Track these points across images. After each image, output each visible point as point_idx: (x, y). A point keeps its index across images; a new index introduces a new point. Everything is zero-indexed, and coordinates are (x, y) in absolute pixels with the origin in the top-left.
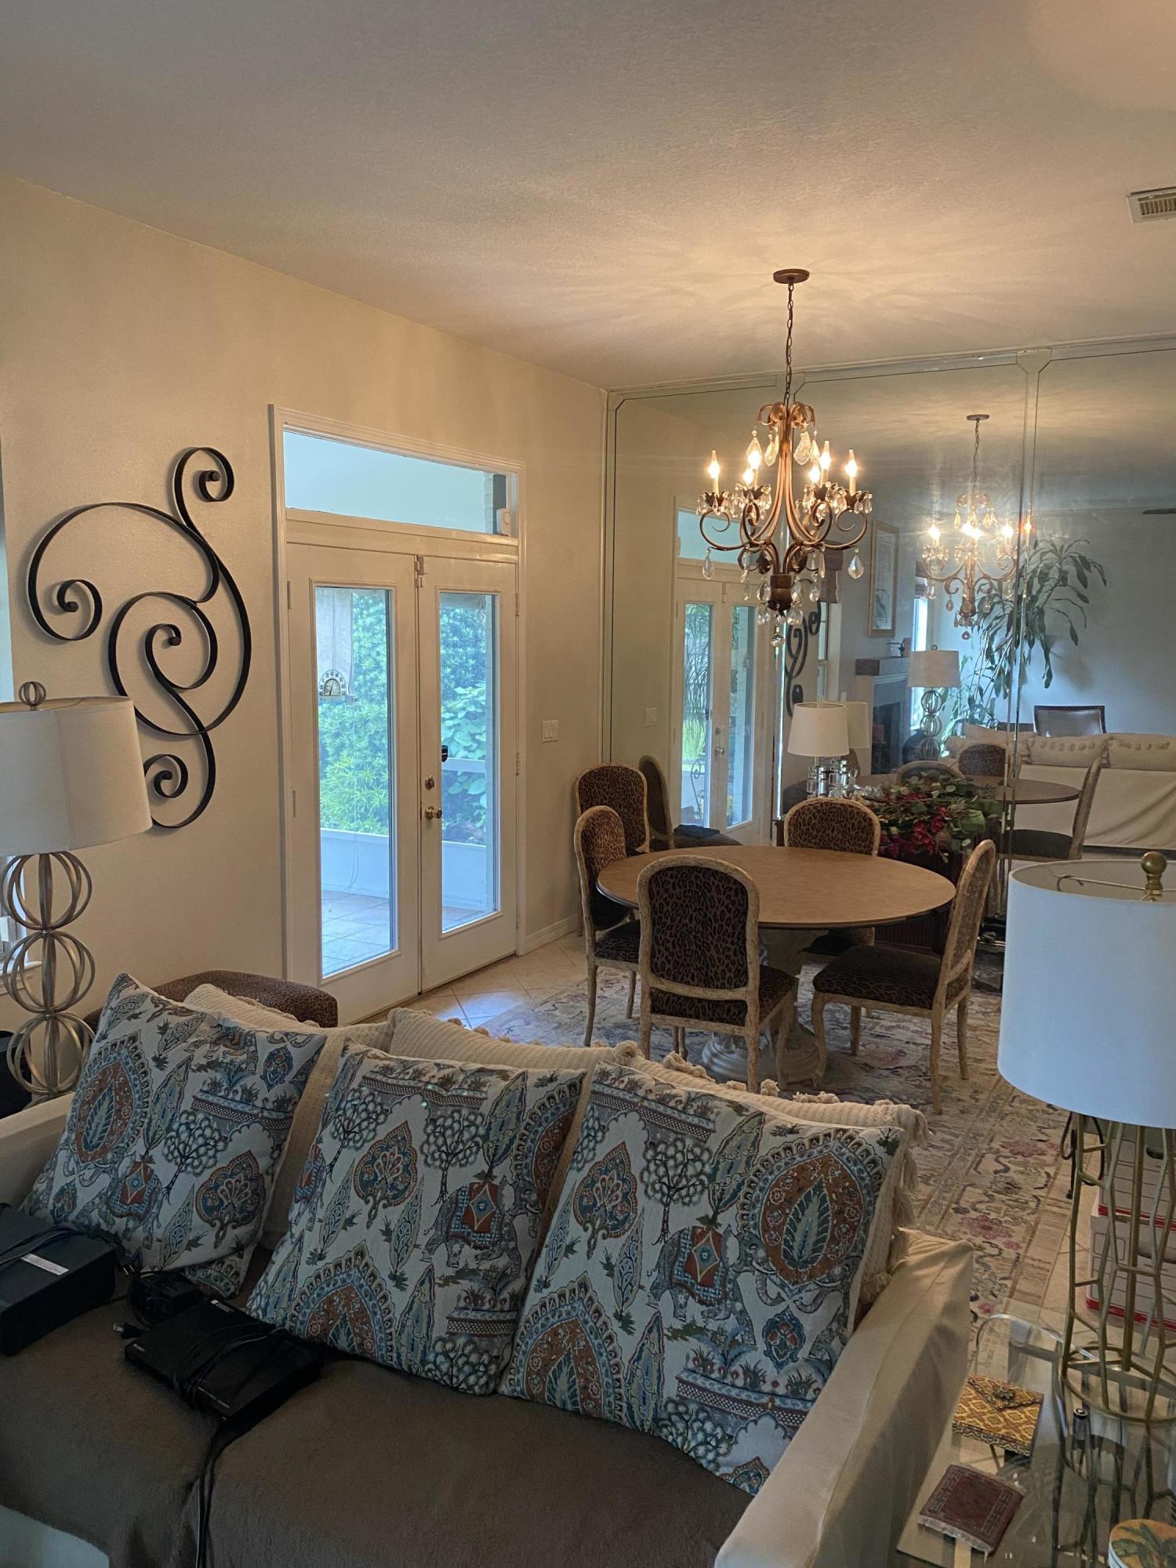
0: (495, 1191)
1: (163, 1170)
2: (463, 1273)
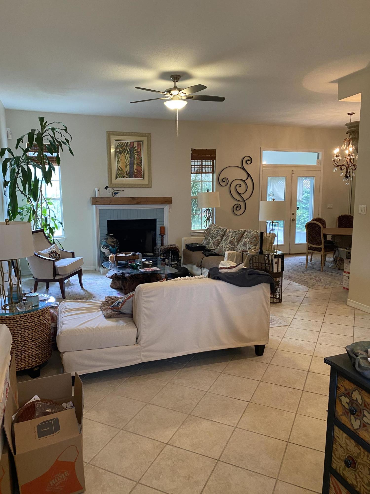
0: (234, 240)
1: (211, 240)
2: (230, 247)
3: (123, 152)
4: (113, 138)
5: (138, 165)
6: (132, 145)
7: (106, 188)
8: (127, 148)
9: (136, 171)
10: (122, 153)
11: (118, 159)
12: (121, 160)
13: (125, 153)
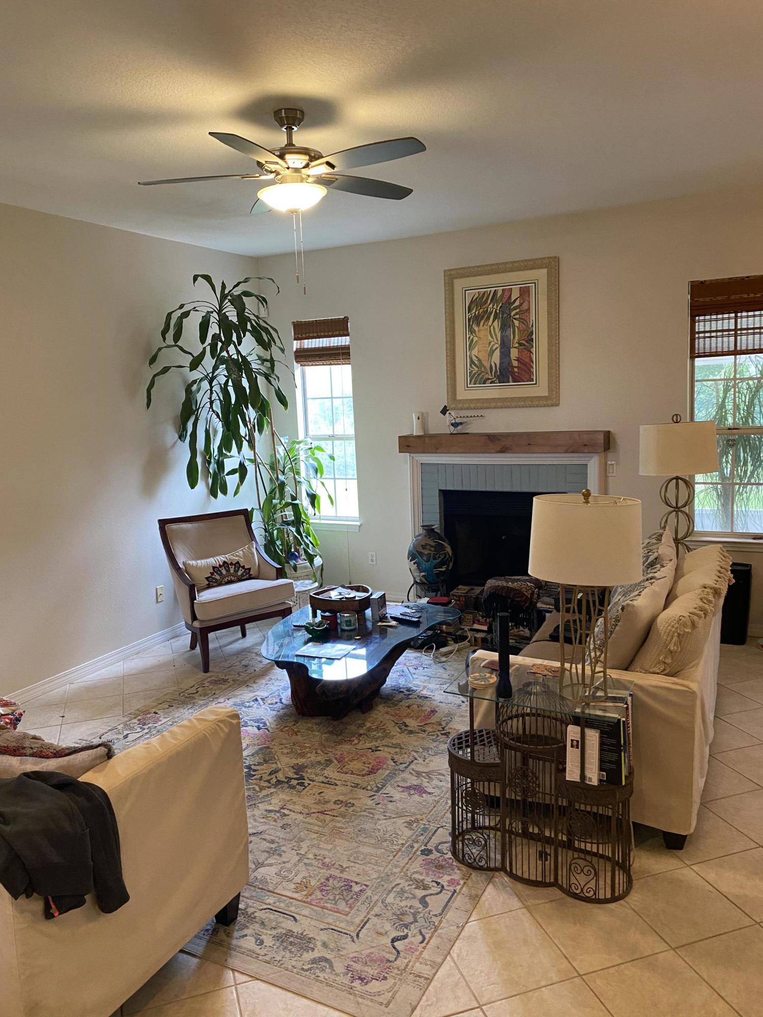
3: (483, 317)
4: (459, 284)
5: (521, 347)
6: (507, 297)
7: (444, 411)
8: (493, 306)
9: (515, 364)
10: (482, 319)
11: (472, 337)
12: (479, 338)
13: (488, 318)
